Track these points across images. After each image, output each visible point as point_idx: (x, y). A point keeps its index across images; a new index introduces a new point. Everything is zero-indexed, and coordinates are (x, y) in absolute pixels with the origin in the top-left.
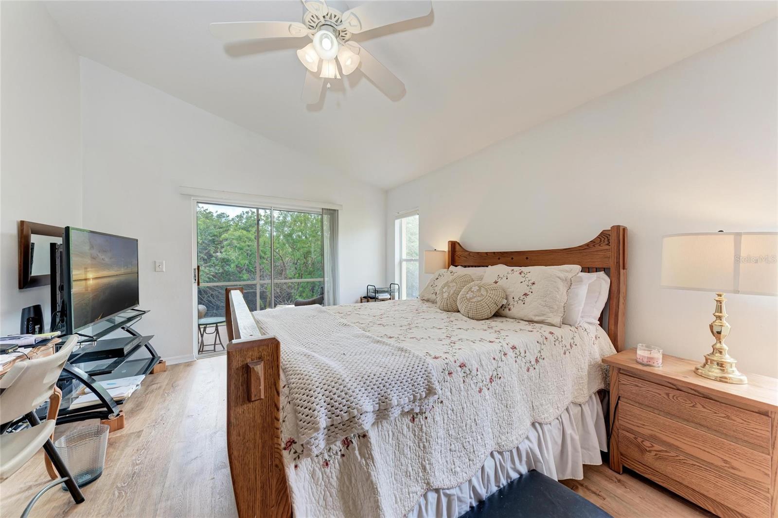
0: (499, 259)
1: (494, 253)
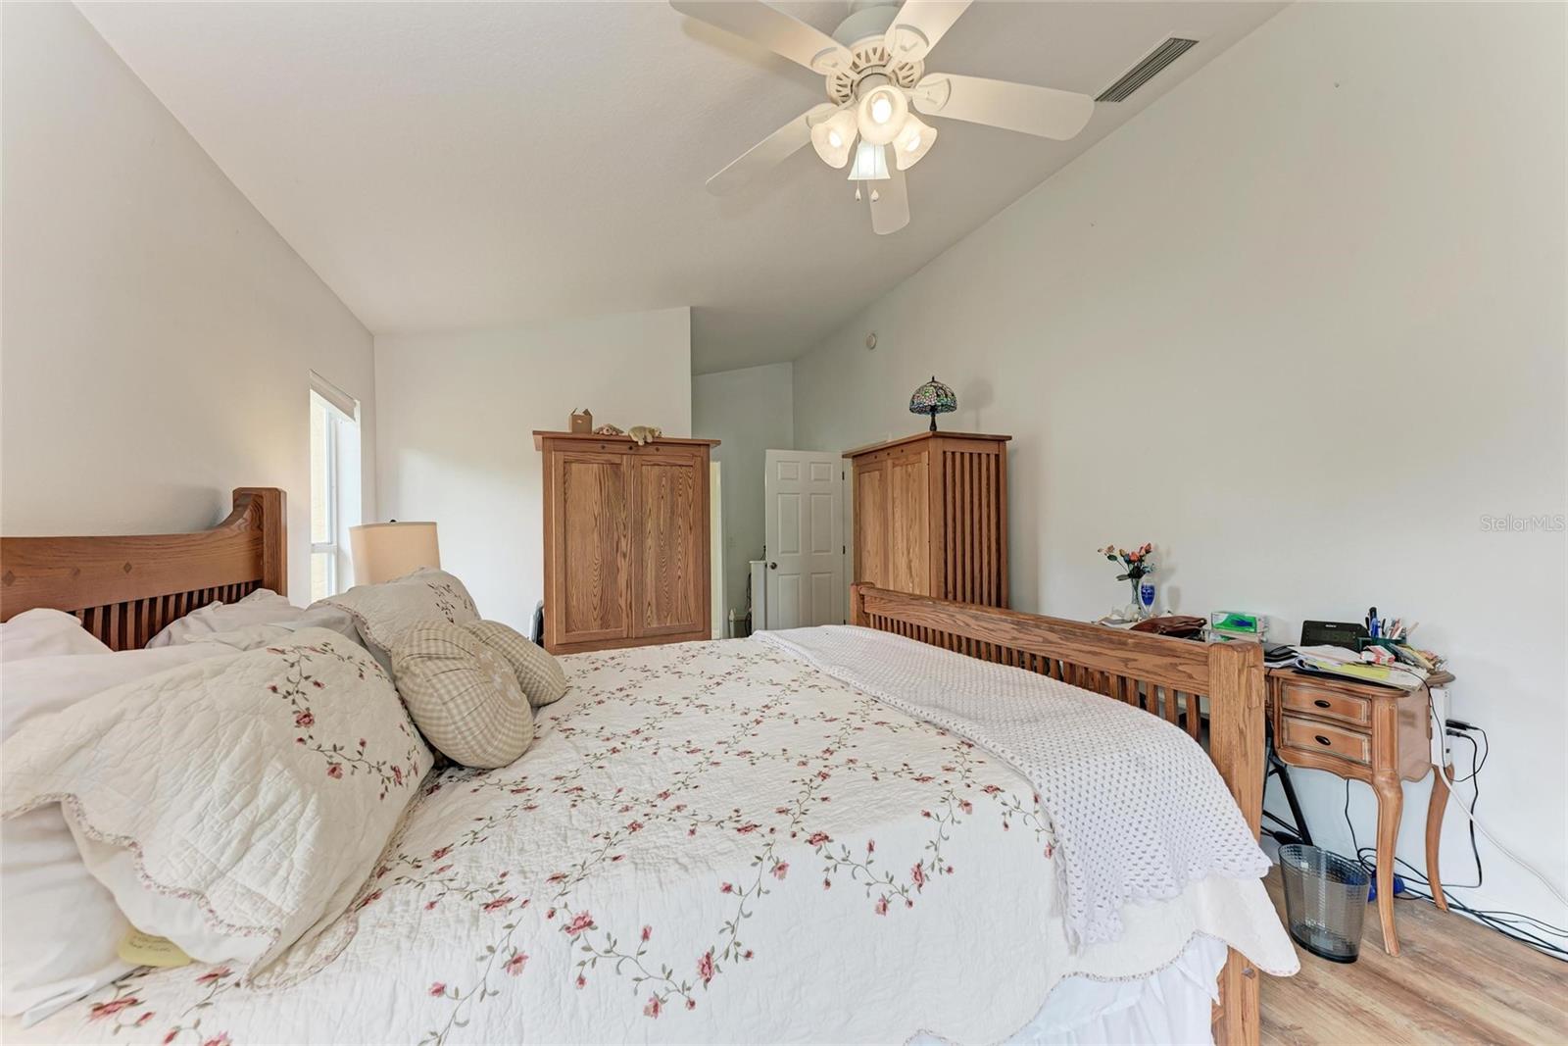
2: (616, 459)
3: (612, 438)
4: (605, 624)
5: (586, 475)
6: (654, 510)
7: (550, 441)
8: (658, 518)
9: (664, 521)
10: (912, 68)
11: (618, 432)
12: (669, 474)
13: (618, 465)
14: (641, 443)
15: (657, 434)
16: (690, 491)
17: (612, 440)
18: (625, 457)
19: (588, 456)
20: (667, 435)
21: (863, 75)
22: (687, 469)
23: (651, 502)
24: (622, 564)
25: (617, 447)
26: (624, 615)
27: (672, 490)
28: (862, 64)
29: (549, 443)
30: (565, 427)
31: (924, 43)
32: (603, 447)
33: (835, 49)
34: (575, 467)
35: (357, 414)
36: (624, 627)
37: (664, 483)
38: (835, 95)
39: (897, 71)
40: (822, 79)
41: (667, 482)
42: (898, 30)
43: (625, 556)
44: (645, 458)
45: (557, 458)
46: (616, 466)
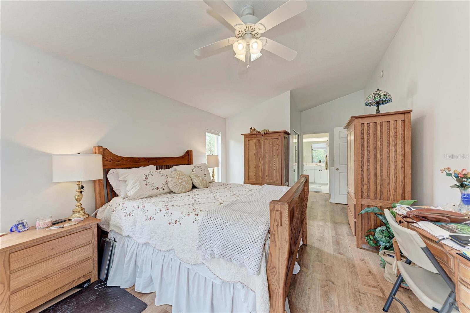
0: (148, 162)
1: (145, 158)
2: (259, 139)
3: (257, 133)
4: (256, 180)
5: (252, 143)
6: (268, 151)
7: (246, 136)
8: (269, 153)
9: (271, 154)
10: (258, 34)
11: (259, 132)
12: (272, 142)
13: (260, 140)
14: (263, 134)
15: (267, 131)
16: (278, 146)
17: (258, 133)
18: (261, 138)
19: (253, 139)
20: (271, 131)
21: (247, 32)
22: (277, 139)
23: (267, 149)
24: (260, 165)
25: (259, 136)
26: (261, 178)
27: (273, 146)
28: (247, 30)
29: (245, 136)
30: (249, 132)
31: (265, 29)
32: (256, 136)
33: (242, 24)
34: (250, 141)
35: (220, 135)
36: (261, 181)
37: (270, 144)
38: (237, 35)
39: (255, 34)
40: (235, 30)
41: (271, 143)
42: (260, 25)
43: (261, 163)
44: (265, 138)
45: (247, 139)
46: (259, 140)
